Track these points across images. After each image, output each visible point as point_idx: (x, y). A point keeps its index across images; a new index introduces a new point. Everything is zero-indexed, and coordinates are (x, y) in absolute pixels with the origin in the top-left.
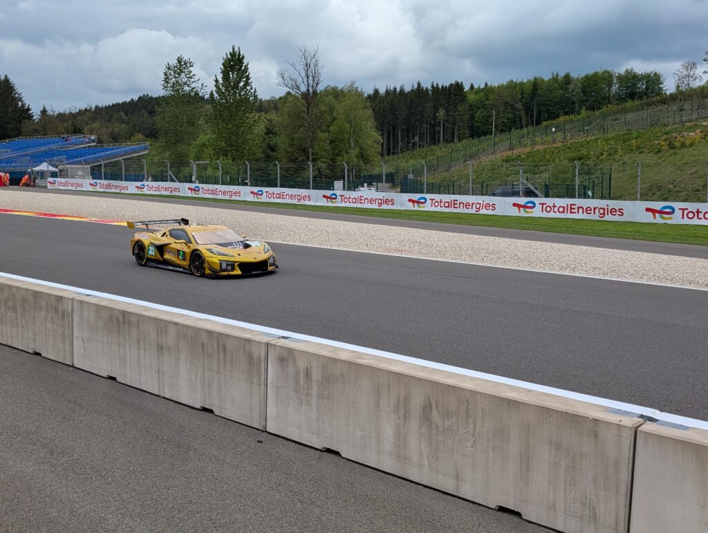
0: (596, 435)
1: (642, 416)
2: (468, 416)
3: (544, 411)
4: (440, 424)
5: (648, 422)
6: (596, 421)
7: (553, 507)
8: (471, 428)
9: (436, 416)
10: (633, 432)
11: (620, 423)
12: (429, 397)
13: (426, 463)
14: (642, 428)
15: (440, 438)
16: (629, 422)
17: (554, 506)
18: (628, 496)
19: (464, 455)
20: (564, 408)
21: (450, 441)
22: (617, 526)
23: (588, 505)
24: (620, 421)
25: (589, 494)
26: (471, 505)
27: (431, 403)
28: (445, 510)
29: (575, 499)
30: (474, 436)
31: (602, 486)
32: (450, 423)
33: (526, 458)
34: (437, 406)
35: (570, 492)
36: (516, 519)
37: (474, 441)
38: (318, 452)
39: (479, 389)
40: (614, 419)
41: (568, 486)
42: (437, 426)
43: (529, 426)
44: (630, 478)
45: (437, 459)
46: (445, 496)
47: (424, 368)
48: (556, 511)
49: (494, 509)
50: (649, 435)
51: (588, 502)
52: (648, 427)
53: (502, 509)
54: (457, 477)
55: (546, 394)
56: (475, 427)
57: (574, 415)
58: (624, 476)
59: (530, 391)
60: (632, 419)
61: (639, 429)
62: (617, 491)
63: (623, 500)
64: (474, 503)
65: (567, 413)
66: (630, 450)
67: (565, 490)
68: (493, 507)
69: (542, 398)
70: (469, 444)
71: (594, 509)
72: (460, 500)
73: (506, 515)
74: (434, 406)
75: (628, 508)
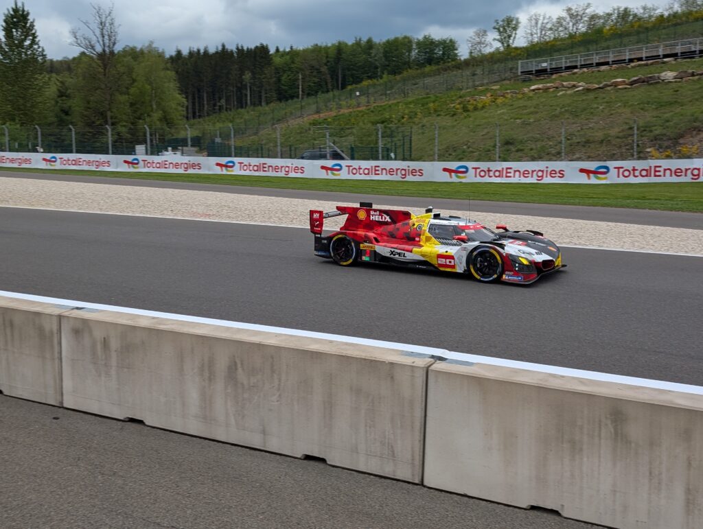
0: (392, 377)
1: (433, 357)
2: (273, 371)
3: (345, 360)
4: (245, 382)
5: (438, 362)
6: (392, 364)
7: (355, 450)
8: (276, 381)
9: (240, 373)
10: (425, 372)
11: (414, 365)
12: (234, 356)
13: (233, 422)
14: (433, 367)
15: (246, 396)
16: (421, 363)
17: (357, 448)
18: (422, 431)
19: (270, 410)
20: (363, 355)
21: (256, 398)
22: (413, 460)
23: (387, 445)
24: (413, 363)
25: (387, 433)
26: (278, 457)
27: (235, 363)
28: (252, 465)
29: (375, 439)
30: (279, 389)
31: (399, 424)
32: (255, 381)
33: (329, 406)
34: (242, 364)
35: (370, 434)
36: (321, 465)
37: (280, 395)
38: (119, 423)
39: (283, 344)
40: (408, 361)
41: (368, 428)
42: (242, 384)
43: (331, 374)
44: (423, 415)
45: (243, 417)
46: (252, 452)
47: (228, 329)
48: (358, 453)
49: (300, 459)
50: (439, 372)
51: (387, 441)
52: (439, 366)
53: (308, 458)
54: (264, 432)
55: (347, 344)
56: (280, 380)
57: (372, 361)
58: (419, 413)
59: (331, 342)
60: (424, 359)
61: (430, 368)
62: (413, 428)
63: (418, 436)
64: (280, 454)
65: (365, 359)
66: (422, 388)
67: (366, 432)
68: (299, 457)
69: (344, 347)
70: (275, 398)
71: (392, 447)
72: (267, 454)
73: (312, 463)
74: (239, 365)
75: (422, 442)
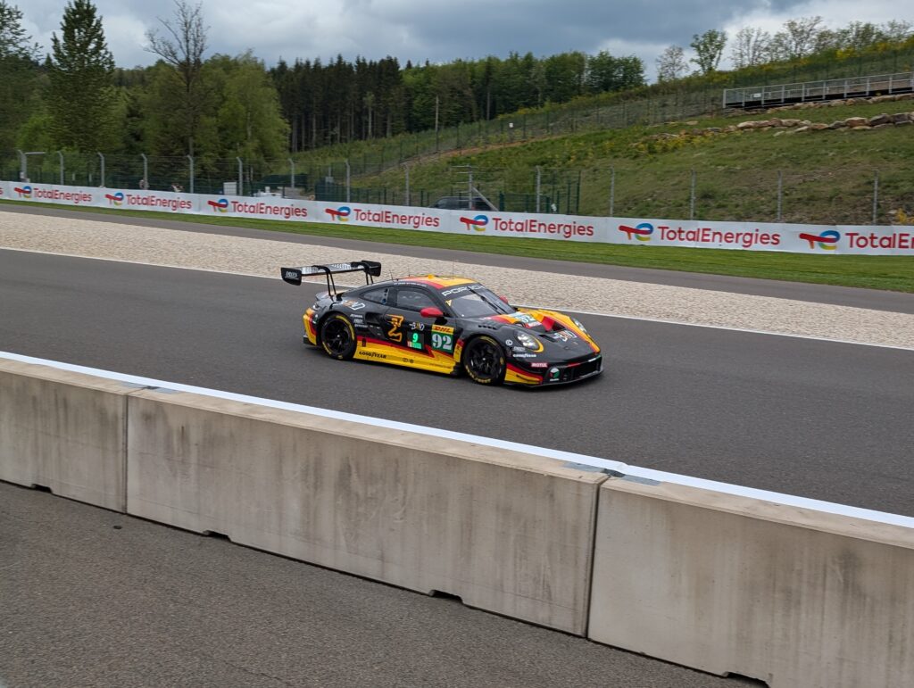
0: (552, 496)
1: (606, 471)
2: (397, 480)
3: (490, 469)
4: (361, 492)
5: (613, 478)
6: (552, 478)
7: (499, 588)
8: (401, 493)
9: (355, 482)
10: (595, 490)
11: (580, 480)
12: (348, 458)
13: (343, 543)
14: (605, 485)
15: (361, 510)
16: (590, 478)
17: (502, 585)
18: (589, 568)
19: (392, 530)
20: (513, 464)
21: (374, 513)
22: (575, 604)
23: (541, 583)
24: (580, 477)
25: (543, 568)
26: (400, 591)
27: (349, 466)
28: (366, 600)
29: (526, 575)
30: (404, 504)
31: (559, 557)
32: (374, 491)
33: (468, 528)
34: (358, 469)
35: (521, 568)
36: (455, 605)
37: (405, 512)
38: (198, 538)
39: (411, 446)
40: (573, 475)
41: (518, 561)
42: (357, 495)
43: (472, 488)
44: (591, 546)
45: (357, 537)
46: (367, 583)
47: (341, 422)
48: (503, 591)
49: (428, 595)
50: (613, 492)
51: (542, 578)
52: (613, 483)
53: (438, 594)
54: (382, 558)
55: (493, 449)
56: (405, 492)
57: (526, 472)
58: (585, 545)
59: (473, 445)
60: (594, 474)
61: (602, 486)
62: (576, 563)
63: (583, 573)
64: (403, 589)
65: (517, 470)
66: (591, 512)
67: (515, 565)
68: (427, 592)
69: (489, 453)
70: (398, 515)
71: (549, 587)
72: (386, 587)
73: (442, 601)
74: (354, 470)
75: (588, 582)
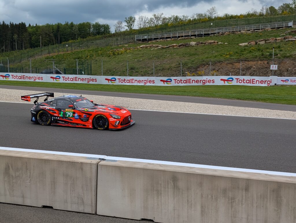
0: (82, 169)
1: (100, 159)
2: (27, 169)
3: (60, 162)
4: (14, 175)
5: (102, 161)
6: (82, 163)
7: (66, 202)
8: (29, 174)
9: (12, 172)
10: (96, 165)
11: (91, 163)
12: (8, 163)
13: (8, 193)
14: (100, 163)
15: (14, 181)
16: (95, 162)
17: (67, 201)
18: (96, 191)
19: (26, 187)
20: (69, 160)
21: (19, 182)
22: (92, 204)
23: (80, 198)
24: (91, 162)
25: (80, 193)
26: (30, 207)
27: (9, 166)
28: (18, 212)
29: (75, 196)
30: (30, 178)
31: (85, 189)
32: (19, 174)
33: (54, 183)
34: (12, 167)
35: (73, 194)
36: (51, 210)
37: (30, 180)
39: (32, 157)
40: (89, 161)
41: (72, 192)
42: (12, 176)
43: (54, 169)
44: (96, 184)
45: (13, 191)
46: (18, 206)
47: (5, 151)
48: (67, 203)
49: (41, 208)
50: (102, 165)
51: (80, 197)
52: (103, 163)
53: (44, 207)
54: (23, 197)
55: (61, 155)
56: (30, 173)
57: (73, 162)
58: (94, 183)
59: (54, 155)
60: (96, 160)
61: (99, 164)
62: (91, 190)
63: (94, 193)
64: (31, 206)
65: (70, 162)
66: (95, 173)
67: (71, 193)
68: (40, 207)
69: (60, 157)
70: (28, 181)
71: (82, 199)
72: (25, 207)
73: (46, 209)
74: (10, 167)
75: (96, 196)
